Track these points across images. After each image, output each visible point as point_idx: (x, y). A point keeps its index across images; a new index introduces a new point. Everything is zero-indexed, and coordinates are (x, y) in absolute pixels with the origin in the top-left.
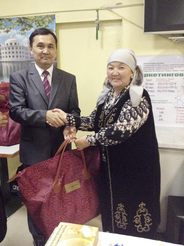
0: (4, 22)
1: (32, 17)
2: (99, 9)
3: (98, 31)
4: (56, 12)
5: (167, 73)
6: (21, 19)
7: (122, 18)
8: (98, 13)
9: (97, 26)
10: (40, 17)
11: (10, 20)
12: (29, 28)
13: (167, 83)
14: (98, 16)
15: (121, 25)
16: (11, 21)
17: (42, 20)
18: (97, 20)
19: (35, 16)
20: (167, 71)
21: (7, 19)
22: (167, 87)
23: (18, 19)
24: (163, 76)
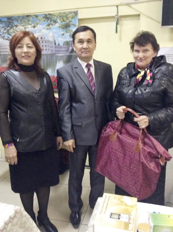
0: (31, 18)
1: (57, 13)
2: (119, 5)
3: (118, 25)
4: (79, 9)
6: (47, 15)
7: (140, 13)
8: (118, 9)
9: (117, 21)
10: (64, 13)
11: (36, 16)
12: (54, 24)
14: (118, 12)
15: (139, 19)
16: (38, 17)
17: (66, 16)
18: (117, 15)
19: (60, 13)
21: (34, 15)
23: (44, 15)
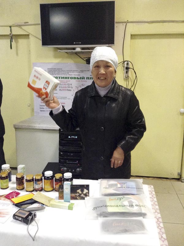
2: (12, 26)
5: (65, 76)
7: (29, 33)
8: (11, 29)
13: (65, 84)
20: (65, 75)
22: (65, 87)
24: (62, 78)
